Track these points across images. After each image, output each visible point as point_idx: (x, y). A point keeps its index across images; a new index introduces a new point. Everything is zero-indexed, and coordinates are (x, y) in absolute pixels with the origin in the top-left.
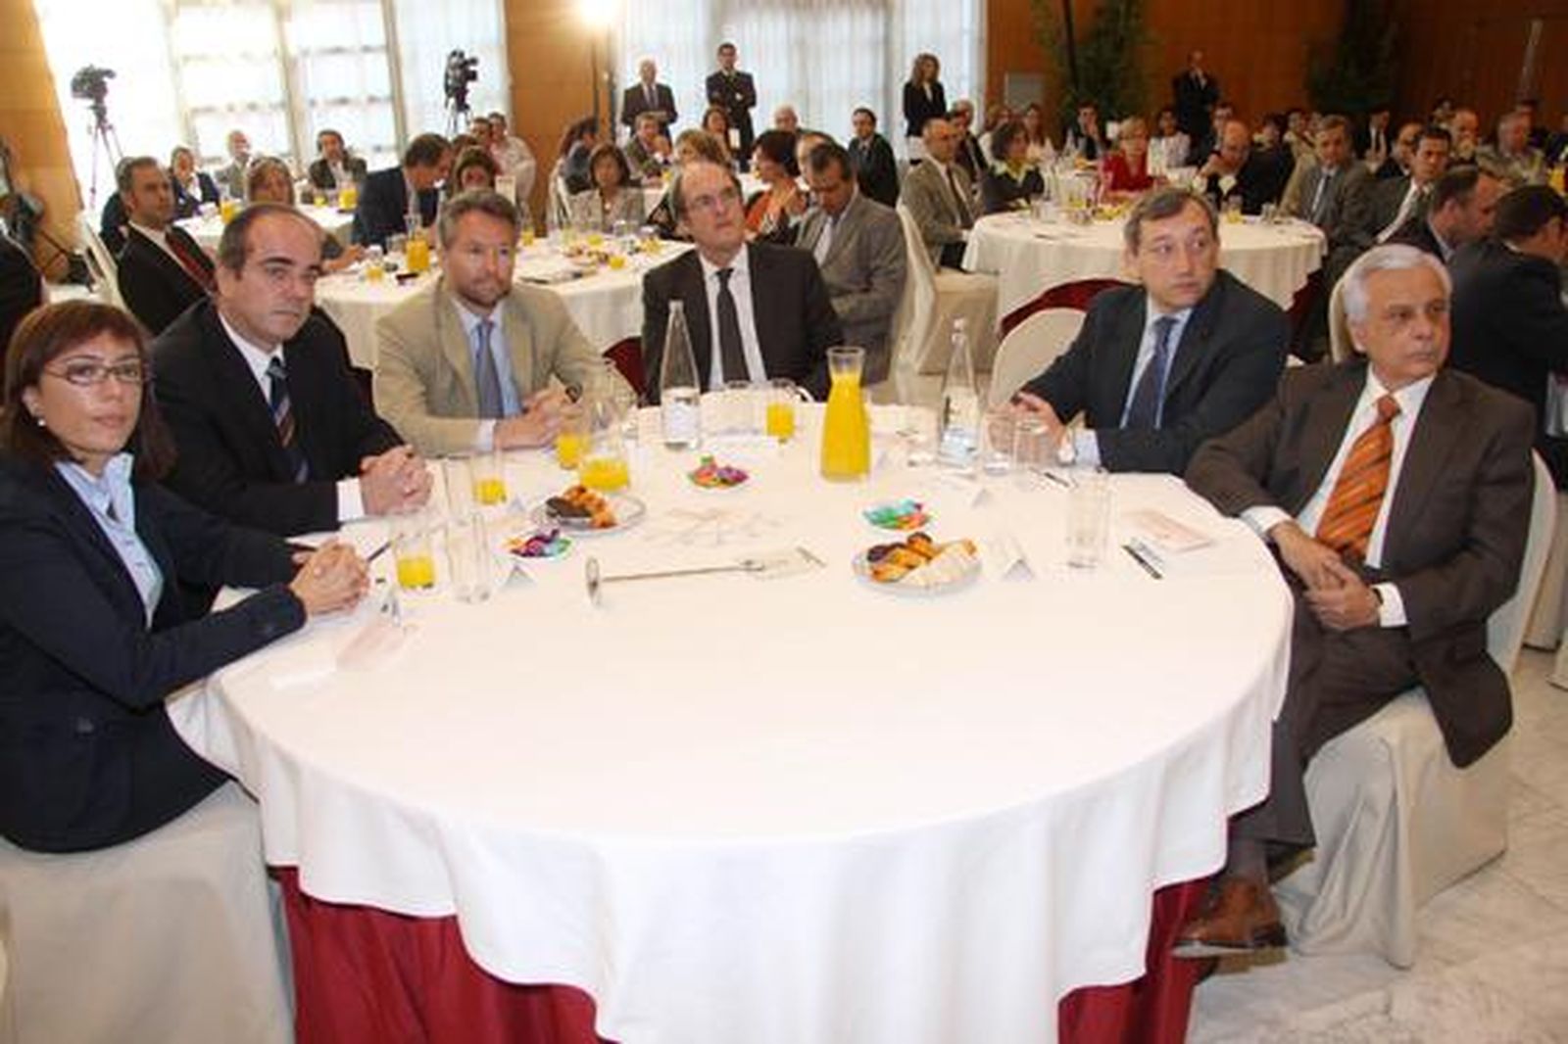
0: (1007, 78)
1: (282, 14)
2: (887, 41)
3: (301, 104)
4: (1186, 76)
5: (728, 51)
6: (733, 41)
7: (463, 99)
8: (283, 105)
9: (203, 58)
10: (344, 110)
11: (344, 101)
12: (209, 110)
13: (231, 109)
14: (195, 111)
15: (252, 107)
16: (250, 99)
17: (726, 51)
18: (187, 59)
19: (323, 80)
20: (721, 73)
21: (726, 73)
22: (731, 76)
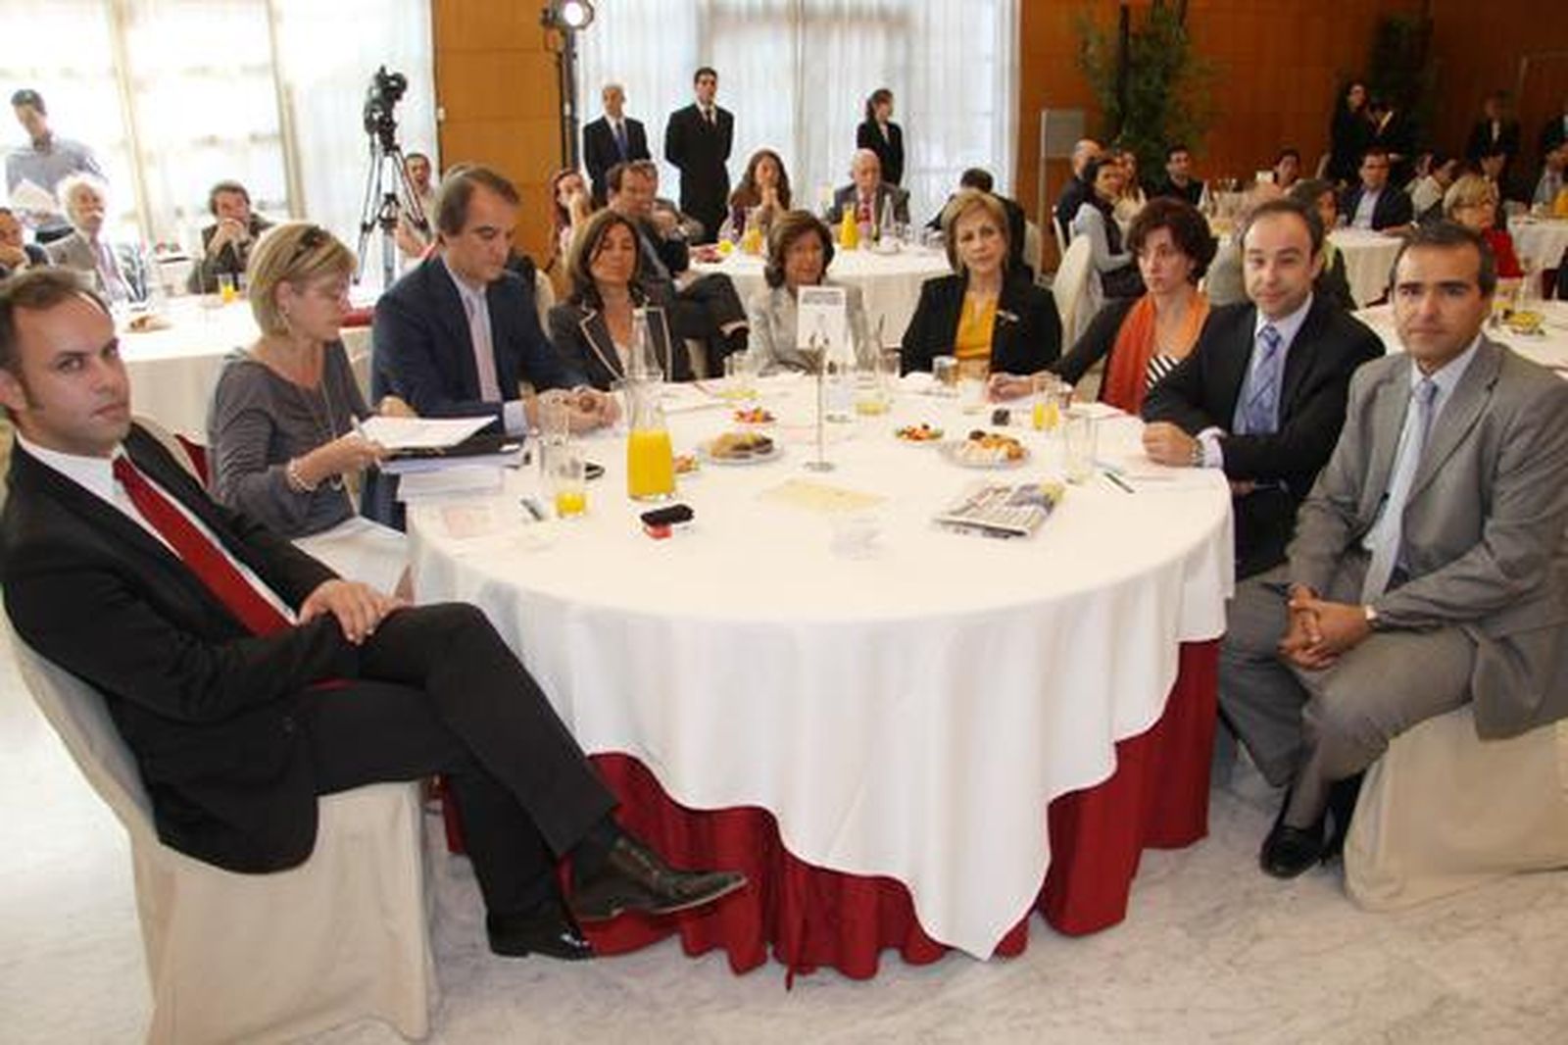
0: (1044, 116)
1: (121, 15)
7: (392, 138)
20: (694, 107)
21: (702, 108)
22: (708, 113)
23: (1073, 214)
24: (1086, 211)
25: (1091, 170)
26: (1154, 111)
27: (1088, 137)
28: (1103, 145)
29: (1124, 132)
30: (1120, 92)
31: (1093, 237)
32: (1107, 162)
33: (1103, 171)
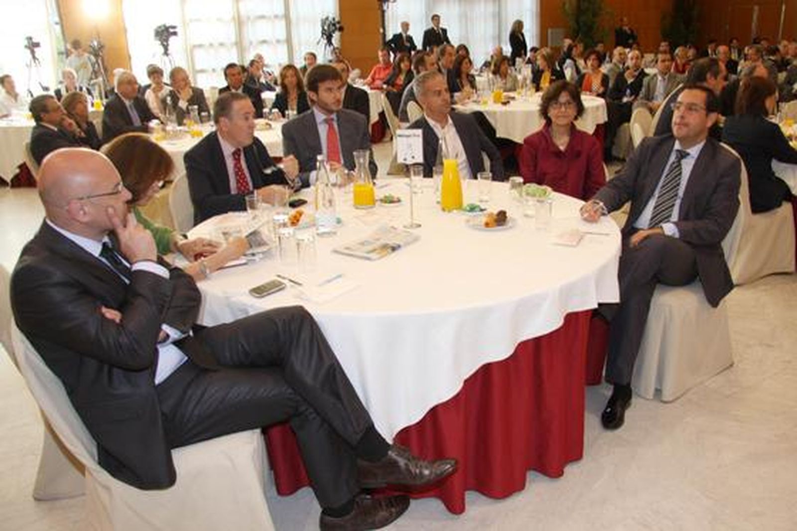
0: (550, 31)
2: (499, 13)
3: (246, 43)
4: (621, 29)
5: (436, 18)
6: (438, 14)
7: (330, 41)
8: (236, 44)
9: (198, 20)
10: (265, 46)
11: (264, 42)
12: (200, 46)
13: (211, 45)
14: (195, 46)
15: (221, 44)
16: (221, 40)
17: (435, 18)
18: (191, 21)
19: (255, 32)
20: (433, 29)
21: (435, 28)
22: (438, 30)
23: (564, 63)
24: (568, 61)
25: (570, 48)
26: (590, 28)
27: (566, 37)
28: (574, 41)
29: (580, 35)
30: (577, 22)
31: (572, 69)
32: (576, 46)
33: (574, 49)
